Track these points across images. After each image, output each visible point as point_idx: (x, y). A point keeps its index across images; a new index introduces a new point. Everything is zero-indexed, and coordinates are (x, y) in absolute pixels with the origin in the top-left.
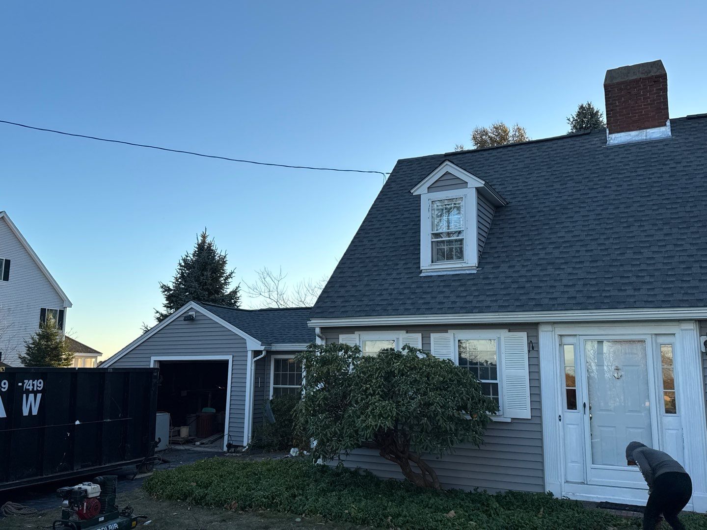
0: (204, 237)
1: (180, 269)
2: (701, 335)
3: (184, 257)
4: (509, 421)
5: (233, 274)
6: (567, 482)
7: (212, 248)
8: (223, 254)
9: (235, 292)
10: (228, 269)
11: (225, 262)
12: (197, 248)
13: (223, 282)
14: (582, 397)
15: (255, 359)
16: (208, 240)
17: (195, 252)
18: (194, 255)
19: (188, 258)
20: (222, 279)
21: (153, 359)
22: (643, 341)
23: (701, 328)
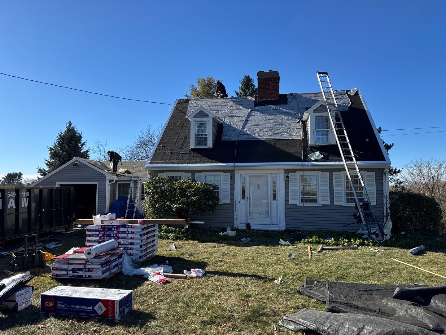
0: (70, 124)
1: (58, 140)
2: (285, 174)
3: (59, 133)
4: (223, 204)
5: (86, 143)
6: (241, 224)
8: (80, 133)
9: (87, 151)
10: (83, 141)
11: (81, 137)
12: (66, 129)
13: (80, 146)
14: (247, 195)
15: (110, 183)
16: (72, 126)
17: (66, 131)
18: (65, 133)
19: (62, 134)
20: (79, 145)
21: (57, 183)
22: (267, 176)
23: (285, 171)
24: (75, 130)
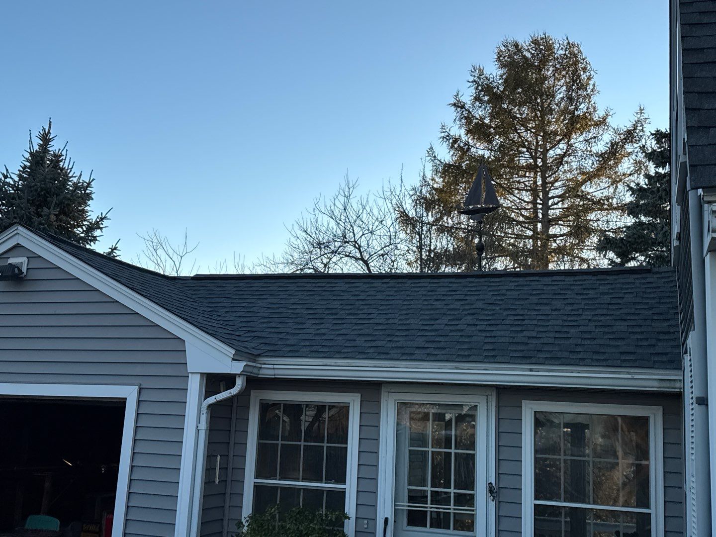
0: (46, 139)
5: (105, 223)
7: (61, 164)
8: (85, 178)
10: (93, 210)
11: (88, 194)
12: (28, 160)
15: (212, 400)
16: (55, 147)
17: (25, 167)
18: (20, 177)
24: (66, 166)
